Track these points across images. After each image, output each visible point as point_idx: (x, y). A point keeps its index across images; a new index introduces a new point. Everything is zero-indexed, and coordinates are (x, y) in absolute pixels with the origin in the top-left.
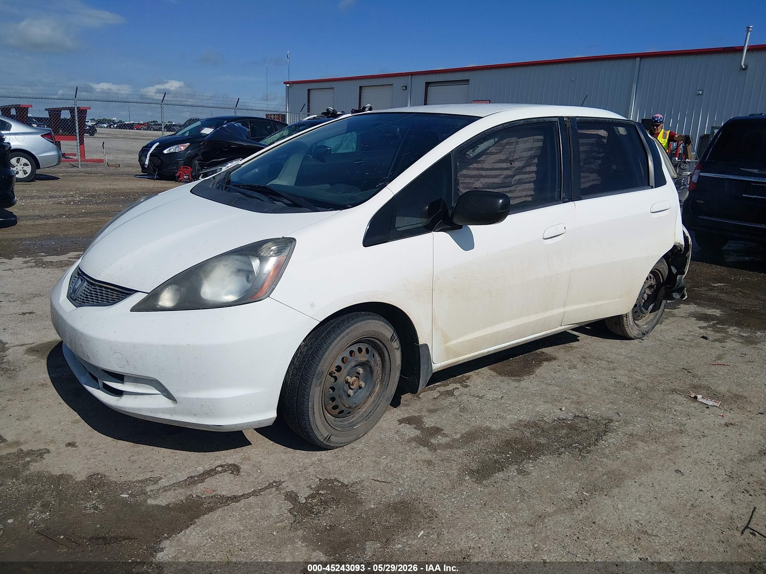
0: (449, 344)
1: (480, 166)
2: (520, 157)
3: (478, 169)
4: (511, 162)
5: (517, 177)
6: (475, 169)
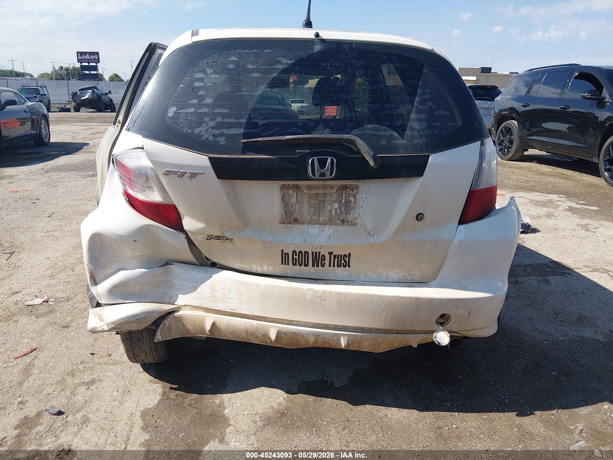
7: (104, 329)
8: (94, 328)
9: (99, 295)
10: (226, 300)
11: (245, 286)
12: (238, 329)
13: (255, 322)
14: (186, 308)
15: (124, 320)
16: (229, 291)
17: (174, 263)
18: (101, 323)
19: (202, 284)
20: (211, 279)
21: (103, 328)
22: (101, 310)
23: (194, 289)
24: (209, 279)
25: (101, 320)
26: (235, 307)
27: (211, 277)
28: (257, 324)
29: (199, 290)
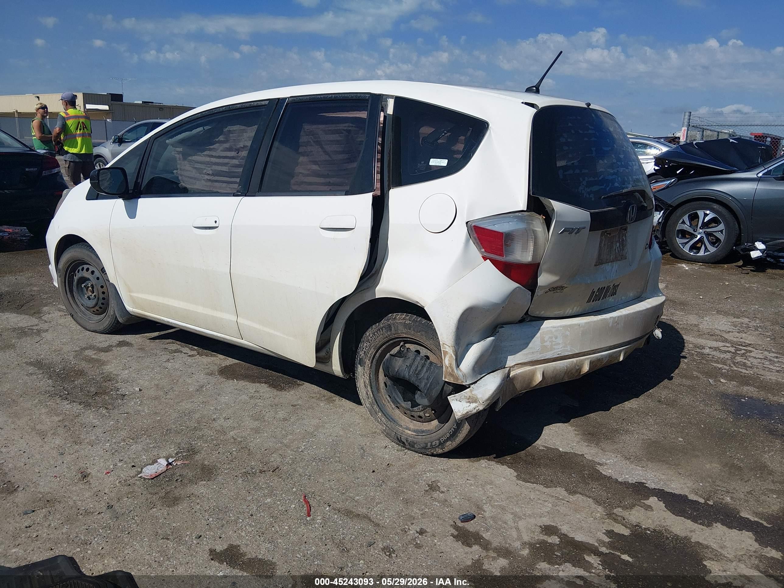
0: (133, 294)
2: (244, 147)
4: (238, 151)
7: (479, 409)
8: (467, 412)
9: (466, 376)
10: (554, 347)
11: (569, 329)
12: (561, 371)
13: (574, 360)
14: (515, 368)
15: (497, 392)
16: (556, 338)
17: (504, 326)
18: (473, 405)
19: (533, 338)
20: (540, 332)
21: (477, 409)
22: (471, 391)
23: (526, 345)
24: (538, 332)
25: (475, 401)
26: (561, 351)
27: (539, 329)
28: (577, 361)
29: (530, 345)
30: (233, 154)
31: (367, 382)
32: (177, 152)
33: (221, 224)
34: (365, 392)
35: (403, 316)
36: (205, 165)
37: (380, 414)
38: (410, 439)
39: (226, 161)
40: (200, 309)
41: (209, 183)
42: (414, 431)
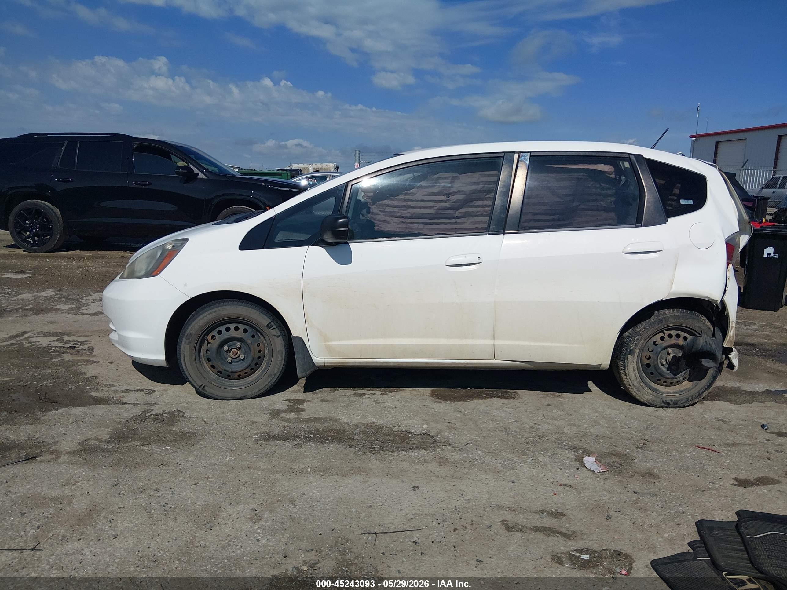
0: (330, 343)
1: (407, 197)
2: (459, 191)
3: (405, 200)
4: (448, 195)
5: (463, 210)
6: (401, 200)
30: (443, 198)
31: (635, 366)
32: (368, 196)
33: (483, 259)
34: (634, 375)
35: (671, 311)
36: (399, 209)
37: (646, 388)
38: (674, 399)
39: (431, 204)
40: (443, 341)
41: (404, 226)
42: (674, 393)
